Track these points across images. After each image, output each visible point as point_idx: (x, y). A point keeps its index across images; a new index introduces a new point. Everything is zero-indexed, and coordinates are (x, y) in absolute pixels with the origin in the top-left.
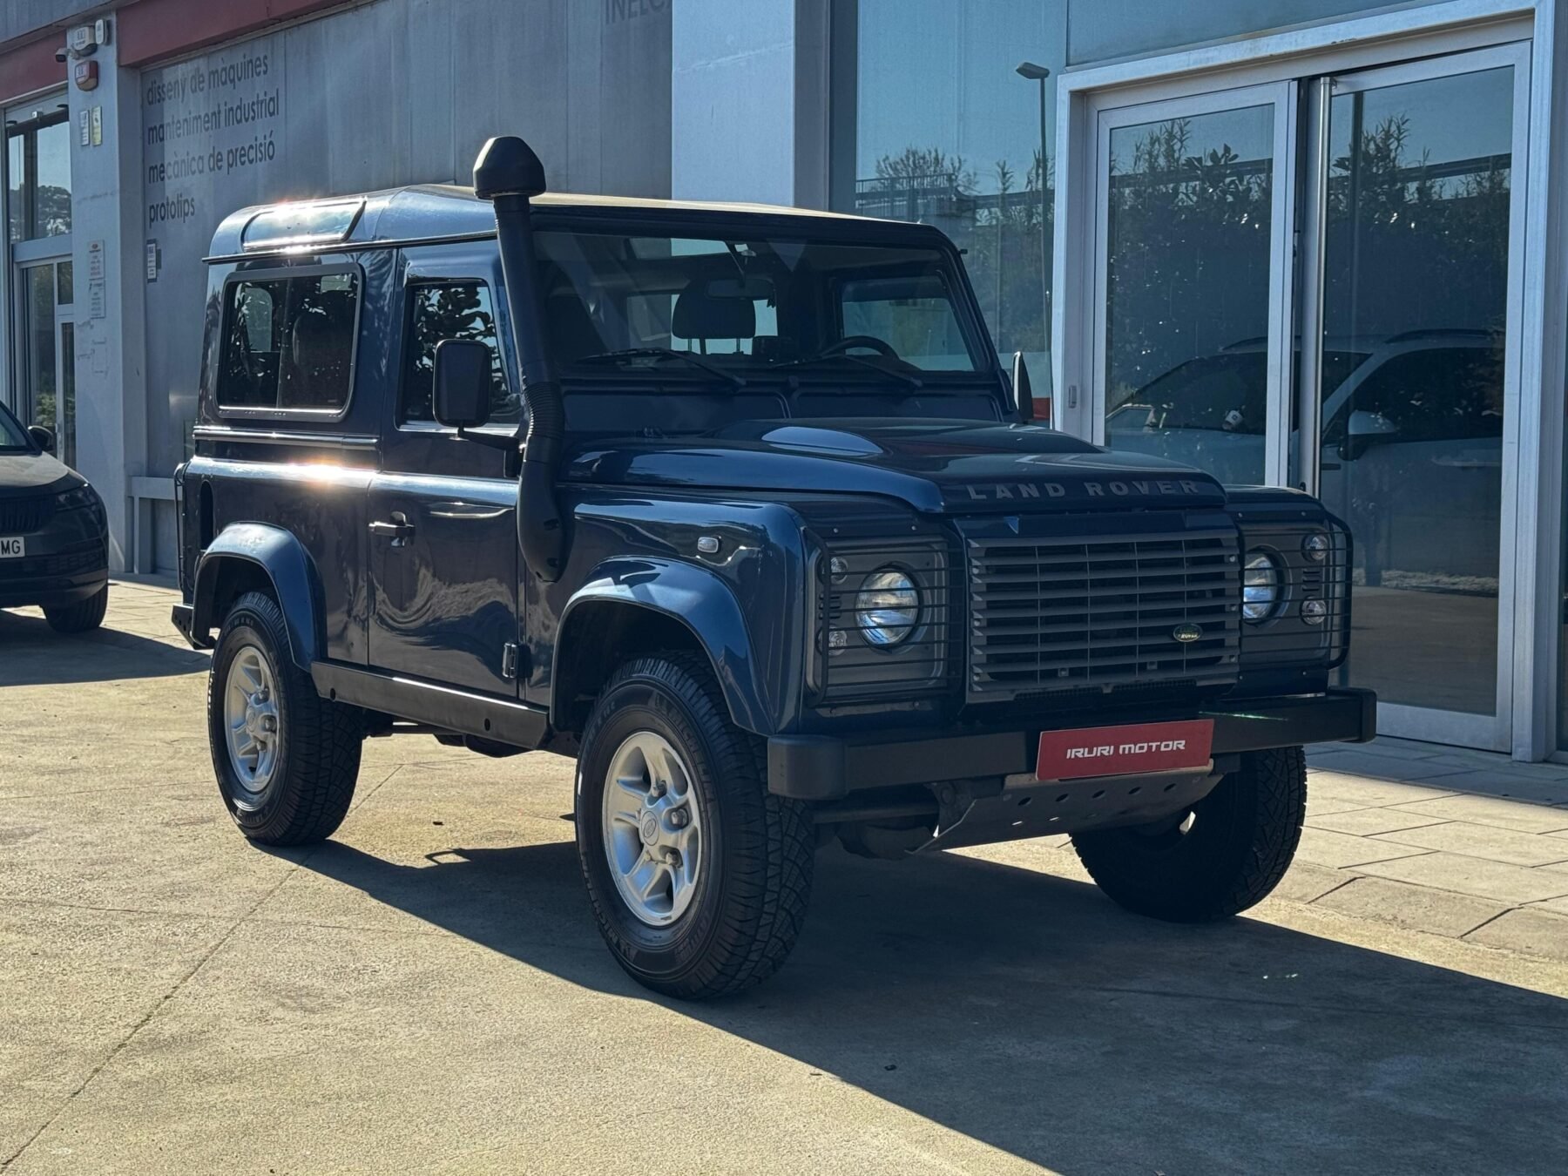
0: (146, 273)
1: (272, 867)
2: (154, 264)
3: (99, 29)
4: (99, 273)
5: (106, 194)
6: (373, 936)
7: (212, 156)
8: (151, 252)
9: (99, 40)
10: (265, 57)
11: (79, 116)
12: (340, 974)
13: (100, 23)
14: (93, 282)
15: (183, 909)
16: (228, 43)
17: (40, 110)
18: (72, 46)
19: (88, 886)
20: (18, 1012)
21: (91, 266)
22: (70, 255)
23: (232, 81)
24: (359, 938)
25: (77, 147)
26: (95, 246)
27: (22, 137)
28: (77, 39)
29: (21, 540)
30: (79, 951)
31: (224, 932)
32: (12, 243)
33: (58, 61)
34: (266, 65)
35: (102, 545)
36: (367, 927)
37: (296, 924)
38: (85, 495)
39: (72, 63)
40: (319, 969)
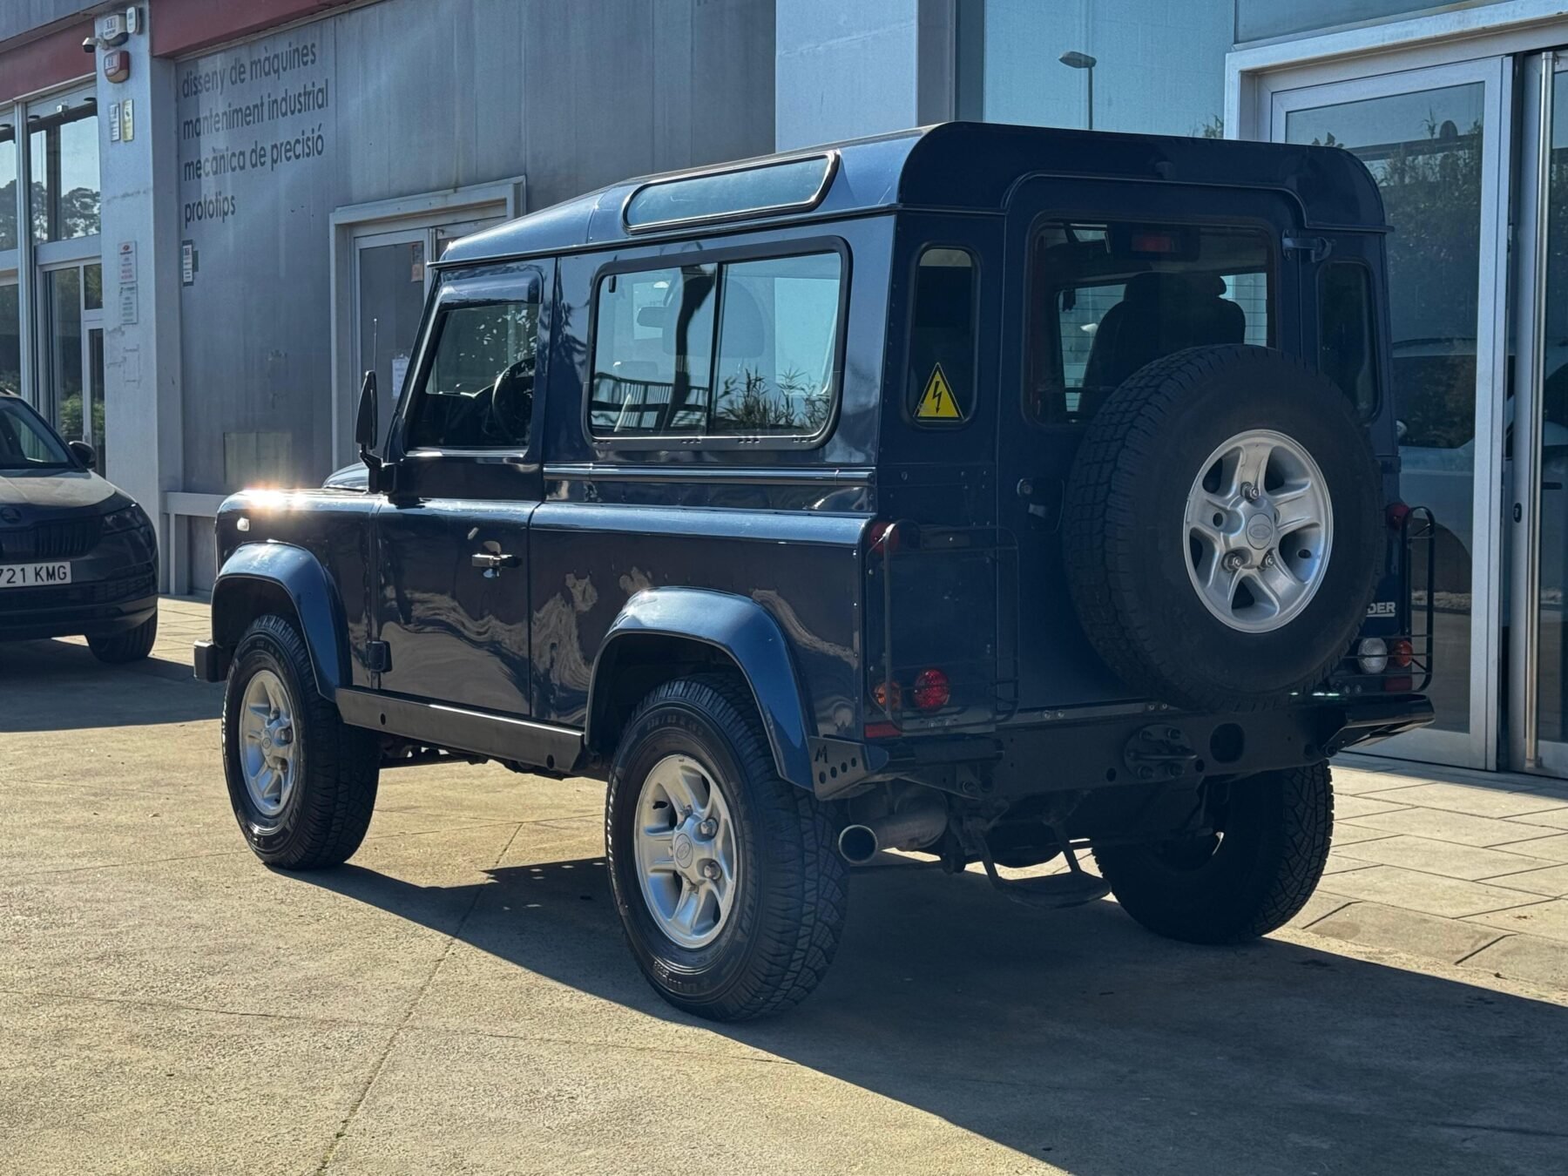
0: (181, 276)
1: (415, 956)
2: (190, 266)
3: (131, 17)
4: (131, 276)
5: (139, 192)
6: (555, 1048)
7: (254, 151)
8: (187, 253)
9: (131, 29)
10: (313, 46)
11: (108, 109)
12: (532, 1101)
13: (131, 11)
14: (125, 286)
15: (328, 1013)
16: (271, 31)
17: (65, 103)
18: (102, 36)
19: (212, 982)
20: (167, 1157)
21: (123, 268)
22: (100, 257)
23: (276, 71)
24: (541, 1052)
25: (108, 142)
26: (127, 248)
27: (44, 132)
28: (106, 28)
29: (67, 565)
30: (220, 1069)
31: (384, 1044)
32: (34, 244)
33: (87, 51)
34: (314, 54)
35: (152, 570)
36: (546, 1036)
37: (463, 1032)
38: (133, 515)
39: (100, 54)
40: (506, 1094)
